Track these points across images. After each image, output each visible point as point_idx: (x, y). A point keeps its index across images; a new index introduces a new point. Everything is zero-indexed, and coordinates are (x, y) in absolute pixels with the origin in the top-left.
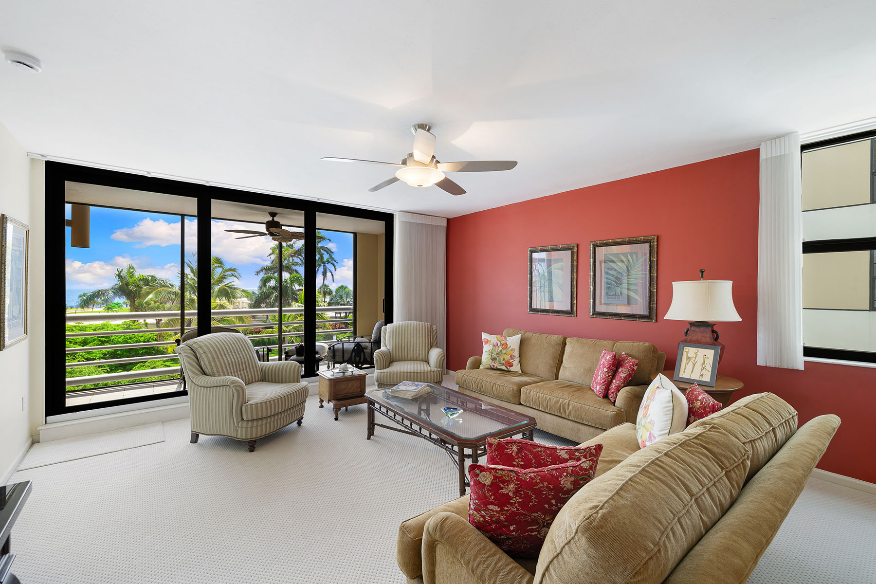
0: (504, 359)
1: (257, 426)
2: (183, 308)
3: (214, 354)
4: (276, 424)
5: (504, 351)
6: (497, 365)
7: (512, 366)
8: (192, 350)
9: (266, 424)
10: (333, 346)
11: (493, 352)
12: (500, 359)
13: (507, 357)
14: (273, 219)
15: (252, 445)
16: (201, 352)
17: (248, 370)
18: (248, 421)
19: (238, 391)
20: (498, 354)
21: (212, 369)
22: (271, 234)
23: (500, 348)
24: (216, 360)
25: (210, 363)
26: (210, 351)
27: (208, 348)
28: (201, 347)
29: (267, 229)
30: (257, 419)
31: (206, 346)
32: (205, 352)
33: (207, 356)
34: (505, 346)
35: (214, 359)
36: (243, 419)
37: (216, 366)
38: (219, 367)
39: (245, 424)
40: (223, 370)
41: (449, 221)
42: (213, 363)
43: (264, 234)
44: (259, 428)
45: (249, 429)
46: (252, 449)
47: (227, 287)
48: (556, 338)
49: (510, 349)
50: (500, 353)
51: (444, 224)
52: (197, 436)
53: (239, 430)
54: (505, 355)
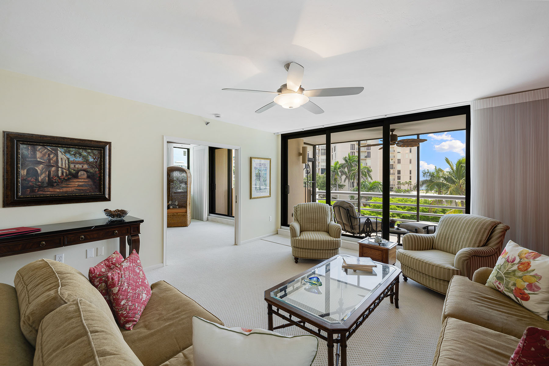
0: (514, 285)
1: (298, 251)
4: (311, 254)
5: (520, 274)
6: (502, 288)
7: (527, 299)
9: (304, 252)
11: (502, 269)
12: (509, 282)
13: (521, 284)
15: (296, 260)
18: (293, 247)
20: (507, 273)
30: (298, 248)
35: (301, 214)
40: (303, 220)
45: (294, 251)
49: (532, 274)
50: (512, 274)
54: (520, 280)
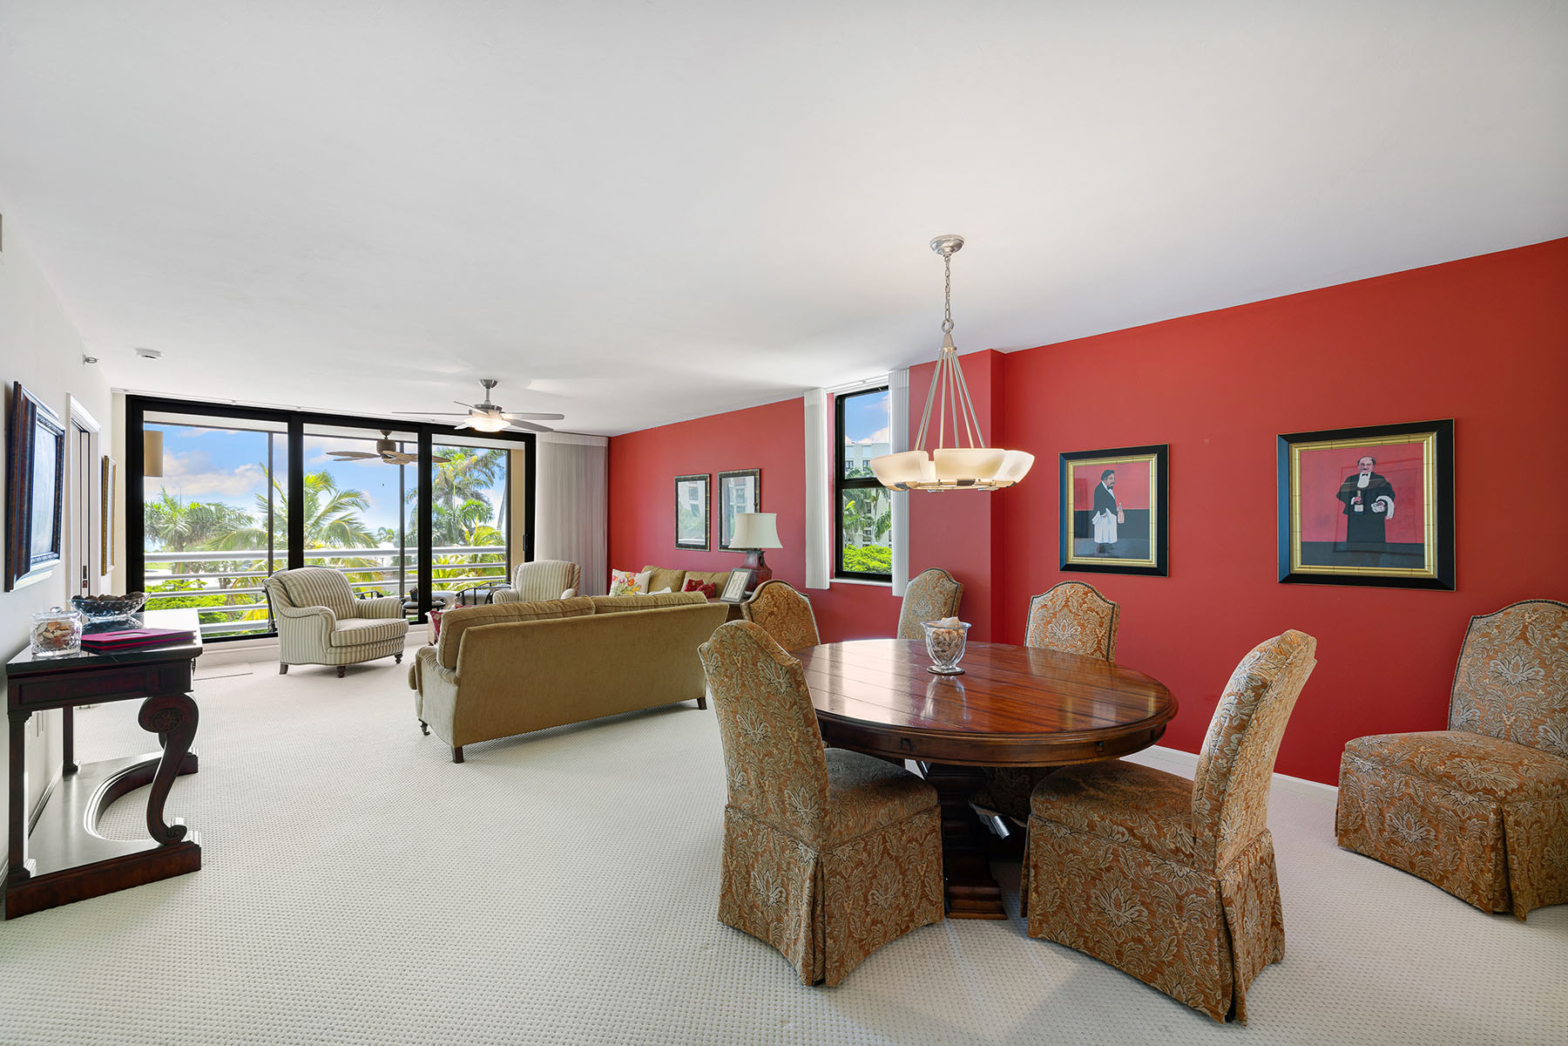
1: (346, 653)
2: (271, 548)
3: (304, 587)
4: (367, 654)
5: (630, 588)
8: (281, 583)
9: (360, 651)
10: (463, 592)
11: (618, 589)
14: (386, 438)
15: (341, 671)
16: (291, 584)
17: (342, 606)
18: (337, 647)
19: (326, 618)
21: (302, 600)
22: (385, 456)
23: (626, 585)
24: (306, 592)
25: (299, 595)
26: (300, 585)
27: (298, 581)
28: (290, 579)
29: (380, 450)
30: (347, 646)
31: (295, 578)
32: (294, 585)
33: (297, 589)
34: (632, 582)
35: (303, 591)
36: (332, 646)
37: (306, 599)
38: (309, 599)
39: (334, 649)
40: (313, 601)
41: (610, 440)
42: (302, 596)
43: (375, 456)
44: (348, 654)
45: (338, 655)
46: (341, 676)
47: (345, 521)
48: (678, 573)
49: (636, 585)
50: (625, 590)
51: (603, 443)
52: (287, 666)
53: (328, 656)
54: (630, 591)
